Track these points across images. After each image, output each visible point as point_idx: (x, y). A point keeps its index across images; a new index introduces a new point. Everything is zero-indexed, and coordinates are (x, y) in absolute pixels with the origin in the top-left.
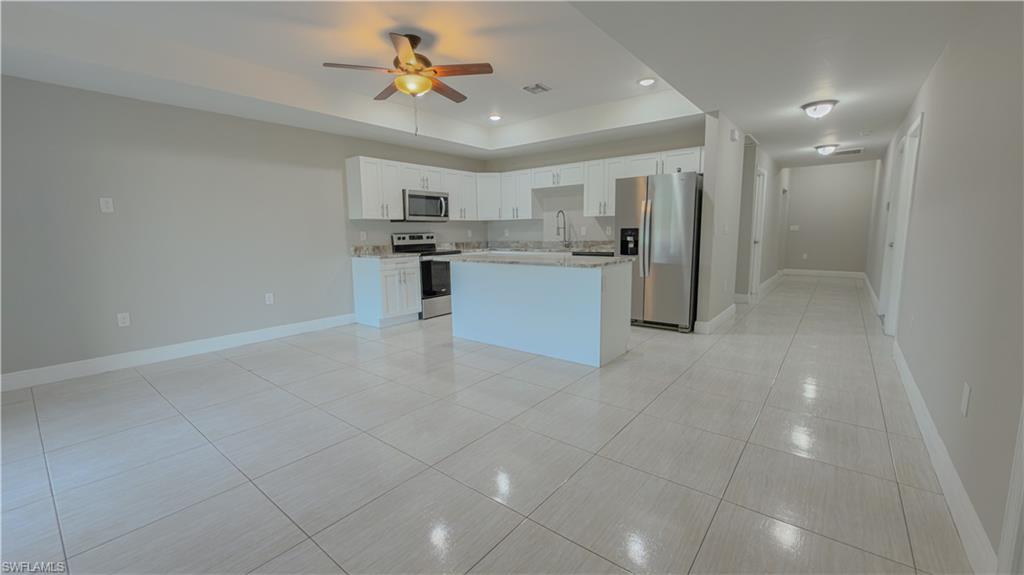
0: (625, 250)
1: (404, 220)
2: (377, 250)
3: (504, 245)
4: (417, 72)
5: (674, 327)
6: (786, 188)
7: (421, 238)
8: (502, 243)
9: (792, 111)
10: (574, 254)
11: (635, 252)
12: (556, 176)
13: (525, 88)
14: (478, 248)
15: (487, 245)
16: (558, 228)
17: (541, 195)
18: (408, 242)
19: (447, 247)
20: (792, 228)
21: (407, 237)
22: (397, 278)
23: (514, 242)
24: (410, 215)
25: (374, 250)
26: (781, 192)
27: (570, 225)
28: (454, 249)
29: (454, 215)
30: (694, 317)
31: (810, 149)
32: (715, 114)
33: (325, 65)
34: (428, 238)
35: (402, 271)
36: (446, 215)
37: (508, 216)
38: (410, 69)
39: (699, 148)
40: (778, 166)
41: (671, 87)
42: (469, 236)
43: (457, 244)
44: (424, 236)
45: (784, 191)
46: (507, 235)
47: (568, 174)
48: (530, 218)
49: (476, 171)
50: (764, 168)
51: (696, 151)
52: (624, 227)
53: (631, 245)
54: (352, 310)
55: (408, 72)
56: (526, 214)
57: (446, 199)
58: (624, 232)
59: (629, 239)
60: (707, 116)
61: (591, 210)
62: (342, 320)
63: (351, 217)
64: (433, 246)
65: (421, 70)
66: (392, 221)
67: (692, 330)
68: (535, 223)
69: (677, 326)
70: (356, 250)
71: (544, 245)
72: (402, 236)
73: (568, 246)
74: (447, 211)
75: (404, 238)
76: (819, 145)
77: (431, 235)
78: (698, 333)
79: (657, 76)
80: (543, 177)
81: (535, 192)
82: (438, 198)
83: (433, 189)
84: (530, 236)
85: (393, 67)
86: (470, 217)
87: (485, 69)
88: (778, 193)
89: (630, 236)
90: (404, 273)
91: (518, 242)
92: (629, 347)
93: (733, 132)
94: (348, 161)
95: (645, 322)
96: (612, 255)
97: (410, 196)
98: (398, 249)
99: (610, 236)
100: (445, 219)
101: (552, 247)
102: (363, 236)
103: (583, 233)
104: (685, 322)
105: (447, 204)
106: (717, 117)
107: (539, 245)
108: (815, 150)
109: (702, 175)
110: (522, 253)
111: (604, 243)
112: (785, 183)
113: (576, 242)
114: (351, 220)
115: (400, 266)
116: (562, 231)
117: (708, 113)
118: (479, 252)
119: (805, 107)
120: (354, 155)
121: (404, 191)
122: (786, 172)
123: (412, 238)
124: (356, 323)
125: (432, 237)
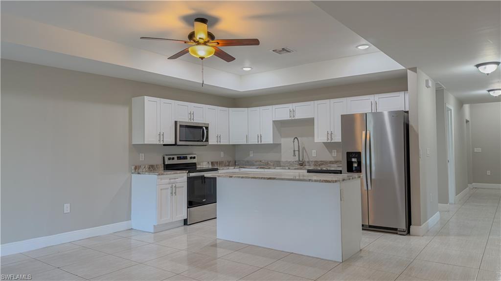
0: (350, 169)
1: (175, 144)
2: (152, 168)
3: (249, 164)
4: (205, 43)
5: (393, 230)
6: (468, 120)
7: (185, 158)
8: (248, 162)
9: (469, 68)
10: (309, 171)
11: (359, 170)
12: (293, 112)
13: (274, 51)
14: (229, 165)
15: (235, 164)
16: (294, 151)
17: (280, 126)
18: (176, 161)
19: (205, 165)
20: (476, 150)
21: (175, 157)
22: (169, 191)
23: (256, 162)
24: (180, 141)
25: (149, 168)
26: (465, 121)
27: (304, 148)
28: (210, 167)
29: (212, 141)
30: (409, 223)
31: (484, 92)
32: (414, 70)
33: (141, 38)
34: (191, 158)
35: (174, 185)
36: (207, 140)
37: (253, 141)
38: (201, 41)
39: (403, 92)
40: (461, 103)
41: (379, 50)
42: (222, 156)
43: (212, 163)
44: (189, 157)
45: (467, 121)
46: (252, 155)
47: (301, 110)
48: (272, 143)
49: (229, 107)
50: (451, 105)
51: (402, 94)
52: (348, 151)
53: (355, 165)
54: (129, 218)
55: (198, 43)
56: (268, 139)
57: (207, 128)
58: (350, 155)
59: (353, 160)
60: (408, 70)
61: (320, 137)
62: (121, 226)
63: (133, 143)
64: (195, 164)
65: (208, 41)
66: (164, 145)
67: (409, 233)
68: (275, 147)
69: (396, 229)
70: (135, 168)
71: (282, 164)
72: (172, 157)
73: (302, 164)
74: (207, 138)
75: (173, 159)
76: (490, 89)
77: (193, 156)
78: (412, 235)
79: (369, 43)
80: (282, 112)
81: (275, 123)
82: (201, 127)
83: (198, 120)
84: (270, 156)
85: (188, 40)
86: (224, 142)
87: (255, 42)
88: (463, 123)
89: (354, 158)
90: (175, 187)
91: (261, 161)
92: (362, 246)
93: (427, 81)
94: (134, 100)
95: (370, 226)
96: (341, 172)
97: (181, 126)
98: (168, 167)
99: (338, 158)
100: (205, 143)
101: (289, 165)
102: (142, 157)
103: (314, 155)
104: (403, 226)
105: (207, 132)
106: (416, 72)
107: (278, 164)
108: (487, 92)
109: (407, 112)
110: (266, 170)
111: (331, 162)
112: (467, 116)
113: (308, 162)
114: (134, 145)
115: (172, 181)
116: (297, 153)
117: (409, 69)
118: (231, 170)
119: (478, 66)
120: (142, 96)
121: (176, 122)
122: (467, 107)
123: (179, 158)
124: (132, 229)
125: (194, 158)
